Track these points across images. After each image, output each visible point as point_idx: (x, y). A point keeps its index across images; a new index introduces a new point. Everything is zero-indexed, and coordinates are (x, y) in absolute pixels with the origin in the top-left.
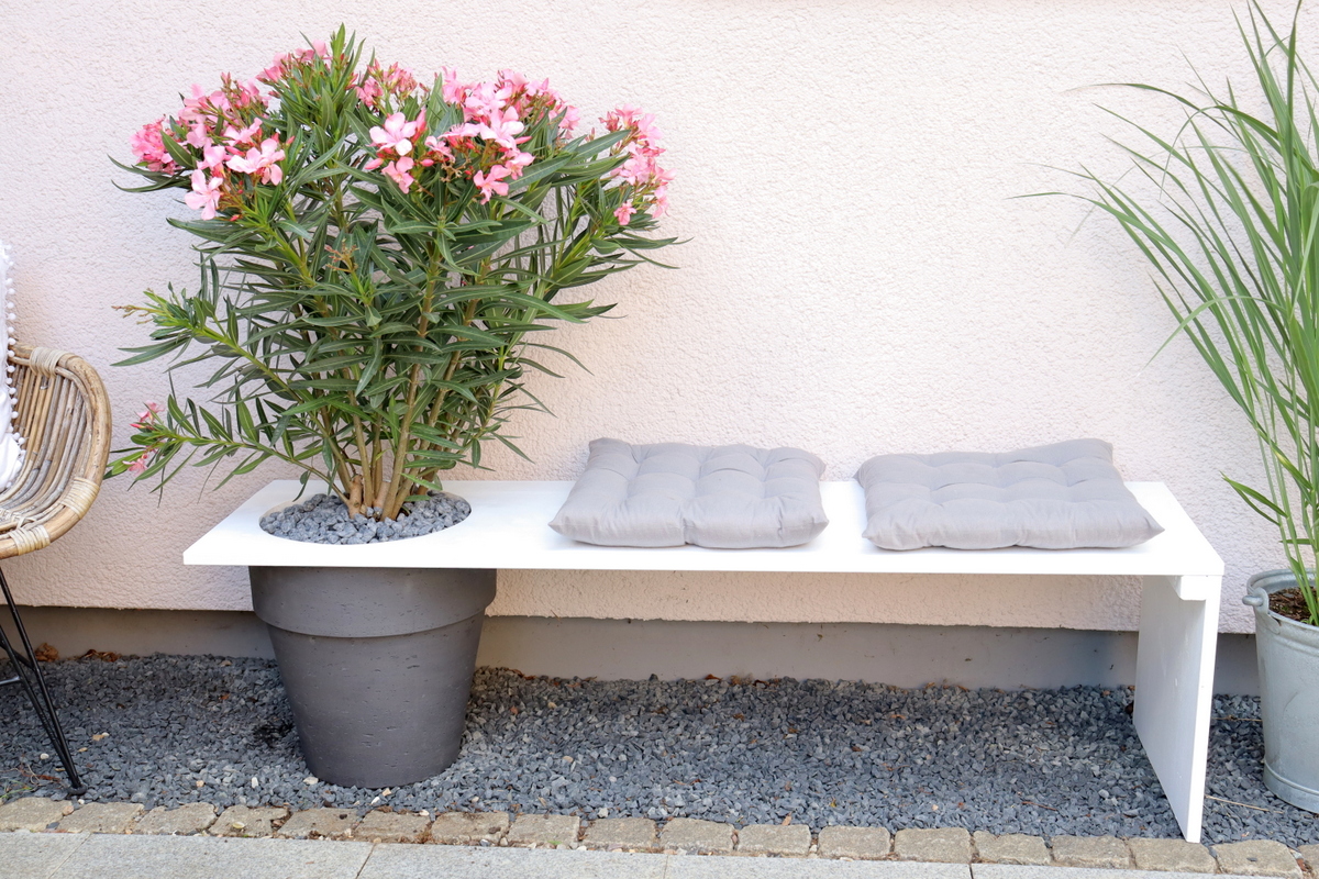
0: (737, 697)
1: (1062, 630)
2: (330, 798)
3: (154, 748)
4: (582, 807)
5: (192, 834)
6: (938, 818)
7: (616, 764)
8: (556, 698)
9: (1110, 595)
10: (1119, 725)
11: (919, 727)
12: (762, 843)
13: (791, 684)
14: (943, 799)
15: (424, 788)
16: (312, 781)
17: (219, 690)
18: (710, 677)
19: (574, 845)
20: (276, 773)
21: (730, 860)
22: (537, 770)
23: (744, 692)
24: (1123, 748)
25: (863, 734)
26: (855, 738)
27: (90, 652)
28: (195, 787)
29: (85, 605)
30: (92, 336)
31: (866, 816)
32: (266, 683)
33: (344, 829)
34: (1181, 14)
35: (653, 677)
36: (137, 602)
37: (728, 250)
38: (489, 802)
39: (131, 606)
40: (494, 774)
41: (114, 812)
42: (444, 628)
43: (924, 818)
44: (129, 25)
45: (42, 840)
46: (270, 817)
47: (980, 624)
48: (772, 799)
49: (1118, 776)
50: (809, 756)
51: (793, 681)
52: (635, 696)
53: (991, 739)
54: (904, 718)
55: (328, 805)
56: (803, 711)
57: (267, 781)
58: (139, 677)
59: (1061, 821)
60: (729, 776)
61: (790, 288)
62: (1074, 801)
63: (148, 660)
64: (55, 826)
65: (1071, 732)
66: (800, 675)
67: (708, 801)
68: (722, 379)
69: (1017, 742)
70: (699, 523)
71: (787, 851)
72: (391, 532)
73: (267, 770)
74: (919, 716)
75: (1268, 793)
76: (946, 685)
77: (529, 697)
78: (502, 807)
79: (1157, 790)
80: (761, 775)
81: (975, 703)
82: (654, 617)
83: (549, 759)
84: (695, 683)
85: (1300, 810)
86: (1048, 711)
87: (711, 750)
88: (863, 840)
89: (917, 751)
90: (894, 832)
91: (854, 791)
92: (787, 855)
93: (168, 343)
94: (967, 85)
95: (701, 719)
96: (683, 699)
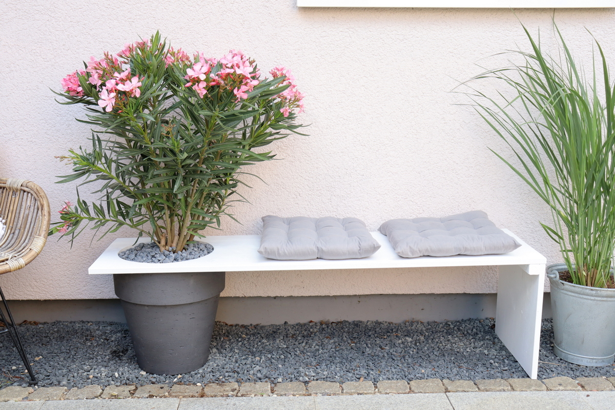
0: (325, 329)
1: (465, 294)
2: (154, 380)
3: (65, 362)
4: (269, 378)
5: (93, 398)
6: (426, 375)
7: (280, 360)
8: (245, 333)
9: (485, 278)
10: (490, 334)
11: (407, 338)
12: (354, 389)
13: (347, 323)
14: (425, 368)
15: (196, 374)
16: (144, 373)
17: (89, 336)
18: (311, 322)
19: (271, 394)
20: (126, 370)
21: (342, 397)
22: (245, 364)
23: (328, 327)
24: (494, 343)
25: (384, 342)
26: (381, 344)
27: (25, 321)
28: (88, 379)
29: (25, 299)
30: (30, 174)
31: (396, 376)
32: (111, 332)
33: (164, 393)
34: (509, 32)
35: (286, 323)
36: (50, 296)
37: (321, 132)
38: (227, 378)
39: (47, 298)
40: (226, 367)
41: (53, 391)
42: (206, 300)
43: (420, 375)
44: (50, 34)
45: (22, 405)
46: (128, 389)
47: (430, 293)
48: (352, 371)
49: (495, 354)
50: (363, 352)
51: (347, 322)
52: (280, 331)
53: (439, 342)
54: (399, 335)
55: (153, 383)
56: (355, 334)
57: (122, 374)
58: (51, 331)
59: (476, 374)
60: (331, 362)
61: (348, 148)
62: (480, 365)
63: (54, 324)
64: (27, 398)
65: (471, 337)
66: (350, 319)
67: (325, 373)
68: (319, 189)
69: (449, 342)
70: (324, 248)
71: (365, 392)
72: (182, 257)
73: (121, 369)
74: (406, 334)
75: (558, 358)
76: (414, 320)
77: (233, 333)
78: (233, 380)
79: (513, 359)
80: (345, 361)
81: (427, 327)
82: (289, 295)
83: (250, 359)
84: (305, 325)
85: (572, 364)
86: (459, 329)
87: (320, 352)
88: (397, 386)
89: (409, 348)
90: (409, 382)
91: (386, 366)
92: (366, 394)
93: (80, 173)
94: (422, 61)
95: (312, 339)
96: (302, 331)
